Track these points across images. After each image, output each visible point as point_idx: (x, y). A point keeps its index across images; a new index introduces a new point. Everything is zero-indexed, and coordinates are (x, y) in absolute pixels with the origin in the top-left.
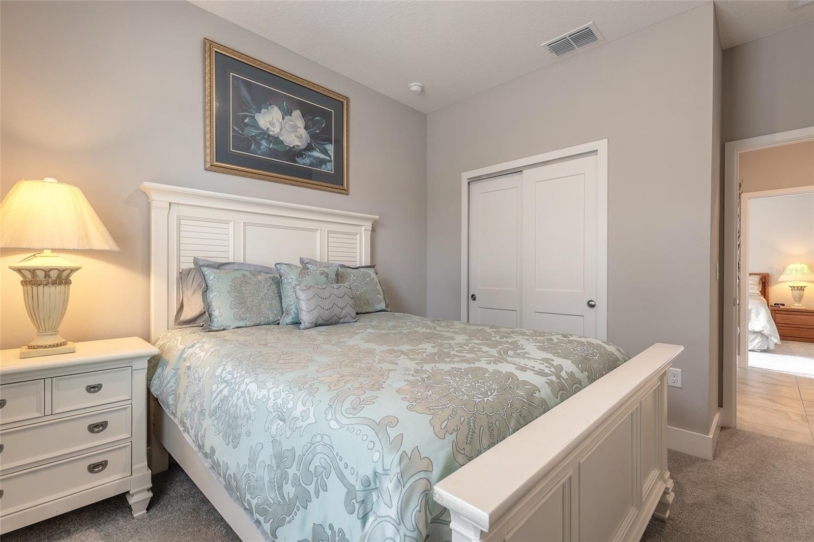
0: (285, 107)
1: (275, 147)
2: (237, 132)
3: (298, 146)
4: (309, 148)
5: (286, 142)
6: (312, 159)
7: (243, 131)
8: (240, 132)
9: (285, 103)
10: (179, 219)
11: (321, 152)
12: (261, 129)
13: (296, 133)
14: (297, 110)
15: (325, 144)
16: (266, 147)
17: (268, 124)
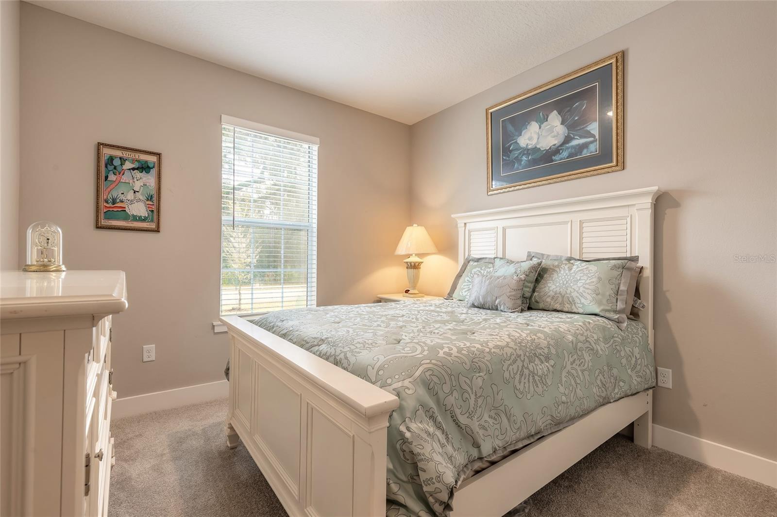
0: (542, 116)
1: (533, 157)
2: (506, 160)
3: (554, 145)
4: (568, 139)
5: (542, 147)
6: (569, 150)
7: (509, 157)
8: (507, 159)
9: (541, 114)
10: (470, 232)
11: (581, 137)
12: (522, 148)
13: (553, 134)
14: (553, 111)
15: (586, 126)
16: (526, 160)
17: (527, 140)
